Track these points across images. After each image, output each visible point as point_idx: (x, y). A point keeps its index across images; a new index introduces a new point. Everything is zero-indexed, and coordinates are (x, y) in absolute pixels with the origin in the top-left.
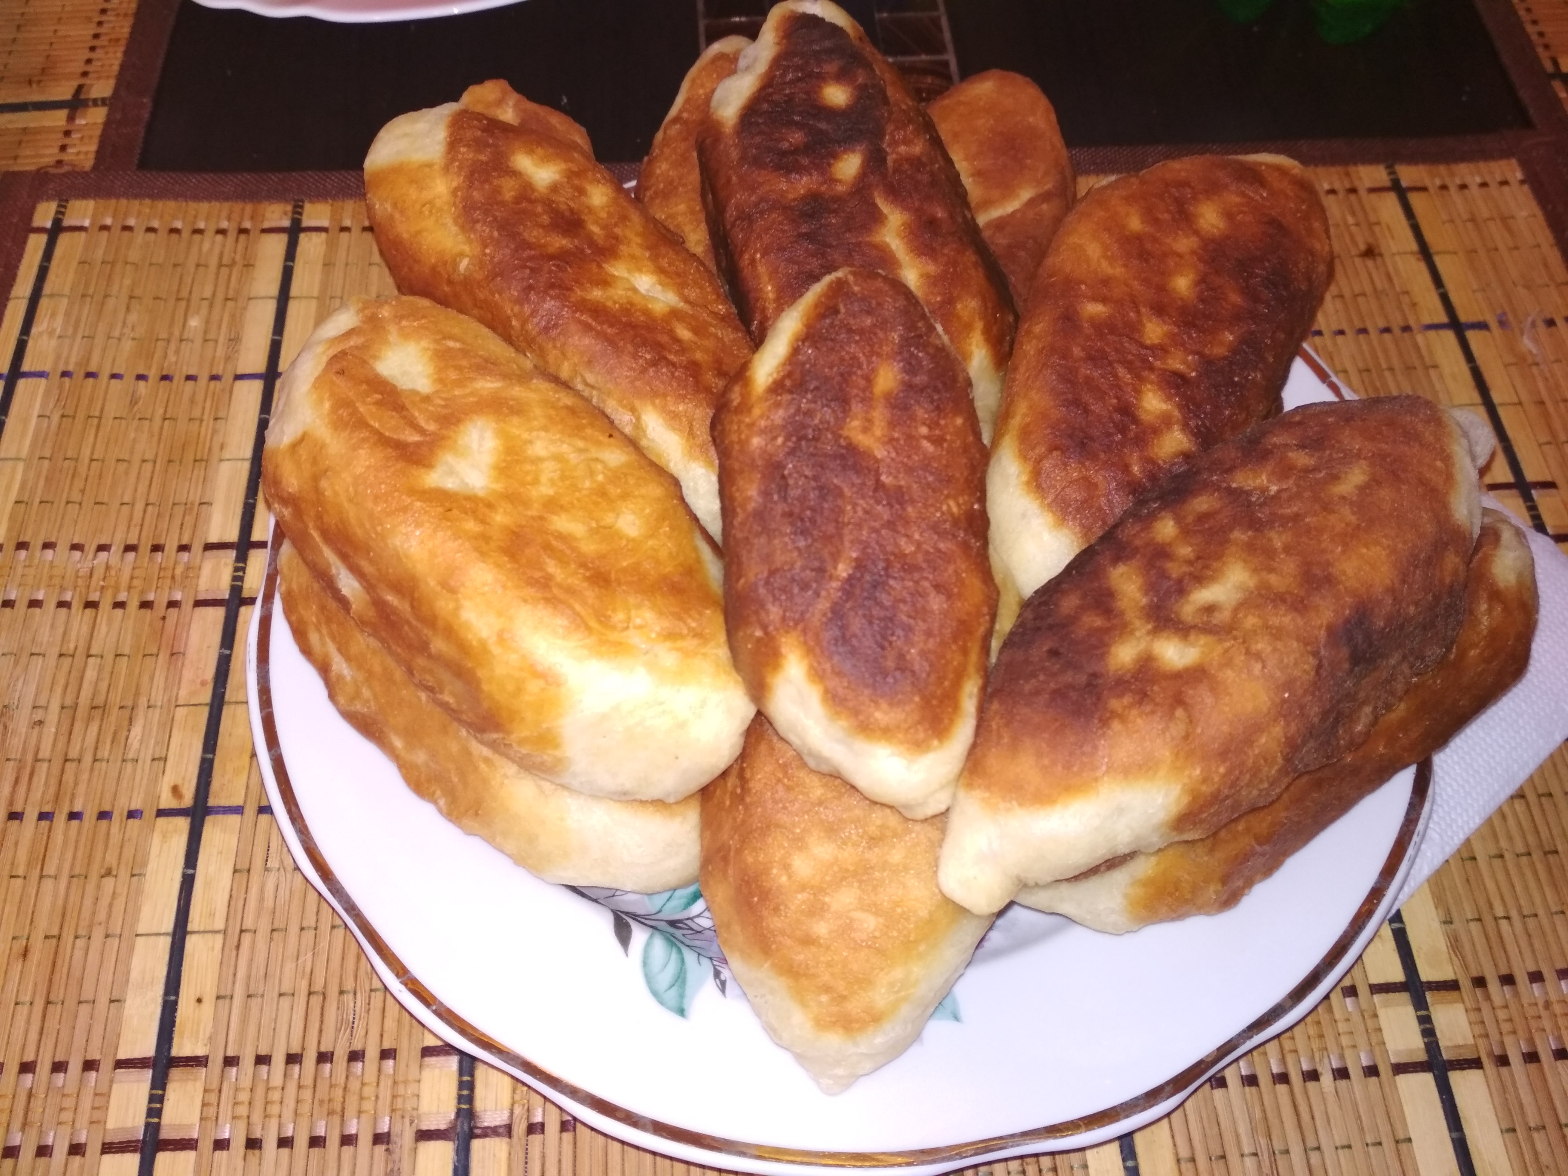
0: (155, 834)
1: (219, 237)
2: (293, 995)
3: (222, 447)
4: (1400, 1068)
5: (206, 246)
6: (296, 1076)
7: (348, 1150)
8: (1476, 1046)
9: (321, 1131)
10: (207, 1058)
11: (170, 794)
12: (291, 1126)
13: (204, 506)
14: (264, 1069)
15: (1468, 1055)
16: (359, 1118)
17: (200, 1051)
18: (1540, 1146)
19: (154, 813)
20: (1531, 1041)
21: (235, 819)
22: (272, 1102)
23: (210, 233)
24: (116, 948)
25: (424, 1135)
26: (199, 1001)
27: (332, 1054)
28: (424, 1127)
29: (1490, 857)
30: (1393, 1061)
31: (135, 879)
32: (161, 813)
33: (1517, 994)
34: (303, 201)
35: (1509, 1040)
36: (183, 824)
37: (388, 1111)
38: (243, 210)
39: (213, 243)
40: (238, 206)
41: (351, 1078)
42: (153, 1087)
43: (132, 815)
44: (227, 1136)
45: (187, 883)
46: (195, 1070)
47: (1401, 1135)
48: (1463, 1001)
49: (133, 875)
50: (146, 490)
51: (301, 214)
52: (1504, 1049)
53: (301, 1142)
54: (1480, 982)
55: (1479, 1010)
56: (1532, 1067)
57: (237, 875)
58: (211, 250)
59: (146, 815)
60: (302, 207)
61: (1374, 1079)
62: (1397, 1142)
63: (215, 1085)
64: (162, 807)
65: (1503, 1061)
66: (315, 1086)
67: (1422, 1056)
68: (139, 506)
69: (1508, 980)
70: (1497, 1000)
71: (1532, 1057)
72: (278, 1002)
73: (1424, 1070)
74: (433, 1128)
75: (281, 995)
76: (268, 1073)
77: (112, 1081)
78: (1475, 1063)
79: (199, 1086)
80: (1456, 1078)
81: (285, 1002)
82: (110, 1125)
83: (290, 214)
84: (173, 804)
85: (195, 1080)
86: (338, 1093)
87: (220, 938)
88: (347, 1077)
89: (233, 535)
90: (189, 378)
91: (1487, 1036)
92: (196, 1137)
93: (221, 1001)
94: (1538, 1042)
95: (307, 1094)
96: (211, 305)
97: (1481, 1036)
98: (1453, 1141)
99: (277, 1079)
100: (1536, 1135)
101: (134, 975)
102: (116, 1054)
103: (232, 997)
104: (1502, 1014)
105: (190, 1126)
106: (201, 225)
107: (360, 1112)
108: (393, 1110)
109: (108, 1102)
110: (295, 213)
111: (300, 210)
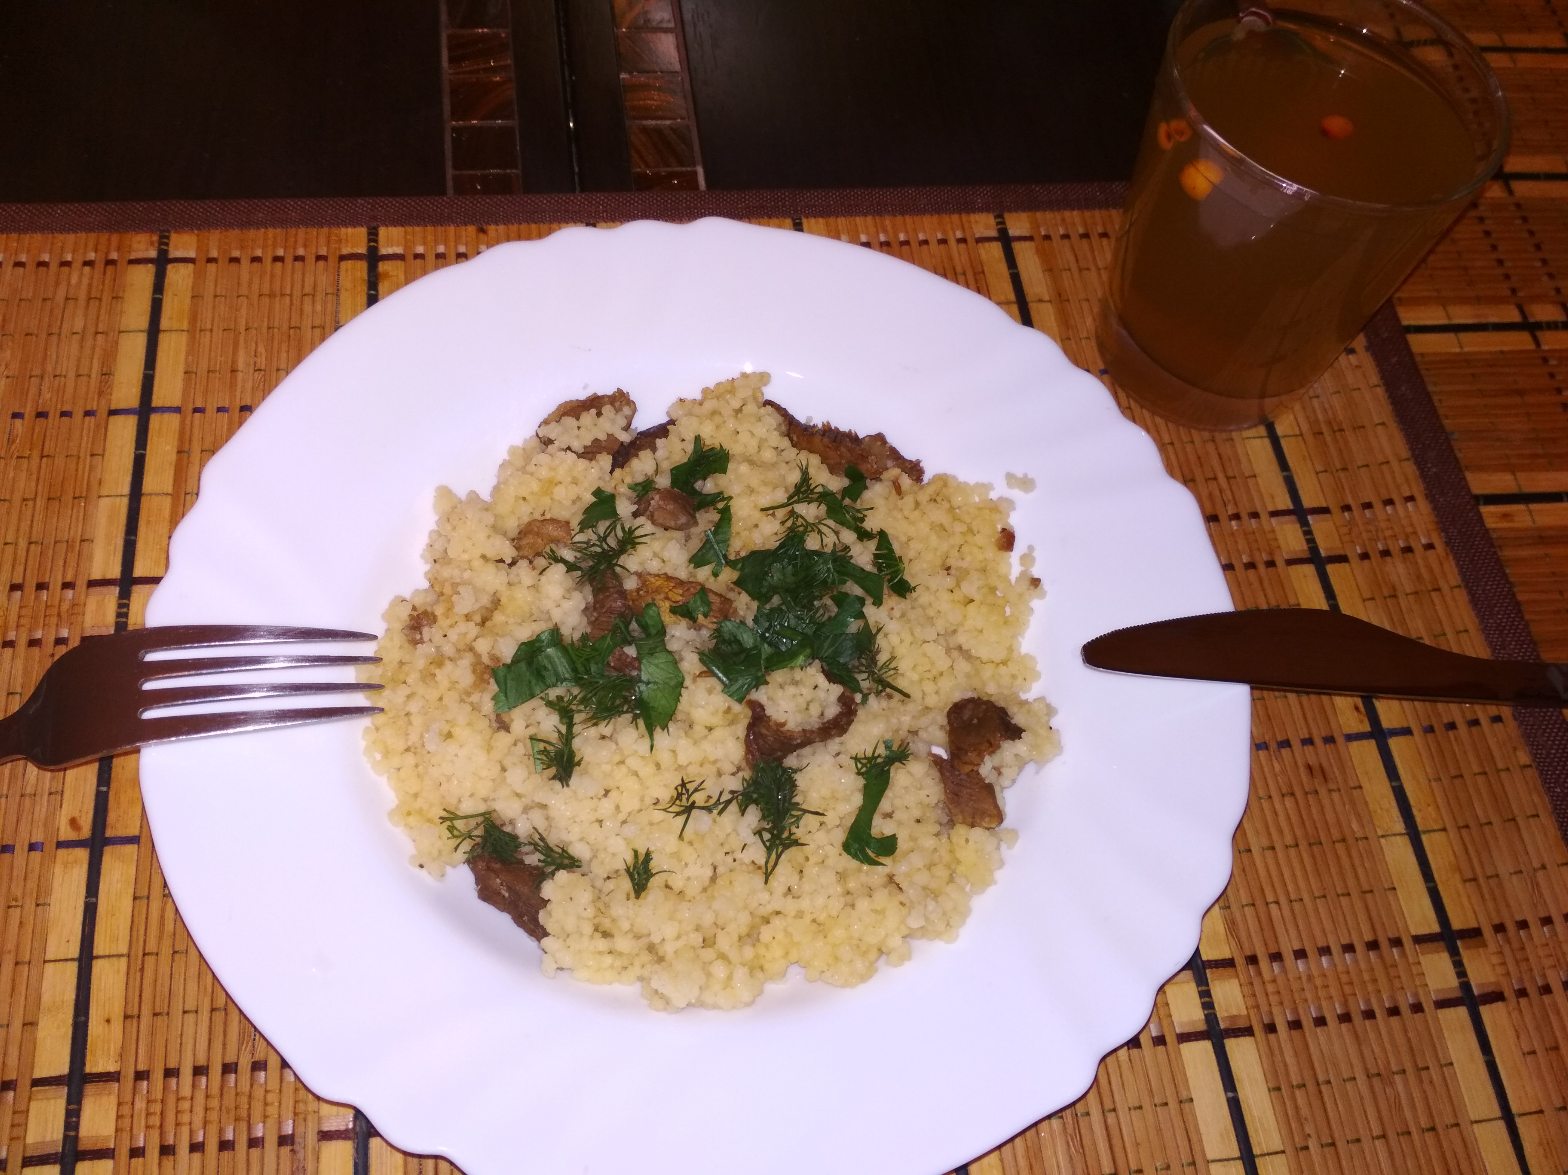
0: (57, 865)
1: (87, 269)
2: (197, 1012)
3: (100, 482)
4: (1184, 1038)
5: (74, 279)
6: (204, 1087)
7: (255, 1152)
8: (1248, 1015)
9: (229, 1136)
10: (119, 1073)
11: (68, 827)
12: (201, 1133)
13: (86, 543)
14: (173, 1081)
15: (1242, 1024)
16: (264, 1122)
17: (112, 1068)
18: (1301, 1101)
19: (54, 846)
20: (1295, 1010)
21: (132, 849)
22: (181, 1112)
23: (77, 265)
24: (26, 974)
25: (326, 1136)
26: (108, 1021)
27: (236, 1064)
28: (325, 1129)
29: (1263, 849)
30: (1178, 1031)
31: (40, 908)
32: (60, 845)
33: (1284, 970)
34: (169, 232)
35: (1276, 1010)
36: (83, 855)
37: (291, 1115)
38: (109, 240)
39: (81, 275)
40: (104, 237)
41: (255, 1087)
42: (69, 1102)
43: (32, 847)
44: (141, 1144)
45: (90, 912)
46: (108, 1085)
47: (1184, 1095)
48: (1238, 977)
49: (37, 905)
50: (27, 529)
51: (167, 244)
52: (1273, 1019)
53: (212, 1147)
54: (1252, 960)
55: (1252, 984)
56: (1295, 1033)
57: (137, 902)
58: (80, 282)
59: (47, 847)
60: (168, 237)
61: (1161, 1048)
62: (1181, 1102)
63: (128, 1097)
64: (62, 838)
65: (1271, 1028)
66: (221, 1095)
67: (1202, 1027)
68: (23, 543)
69: (1276, 957)
70: (1267, 976)
71: (1296, 1025)
72: (183, 1018)
73: (1204, 1039)
74: (333, 1129)
75: (185, 1012)
76: (178, 1084)
77: (30, 1099)
78: (1248, 1031)
79: (113, 1100)
80: (1230, 1044)
81: (190, 1018)
82: (31, 1139)
83: (156, 245)
84: (72, 836)
85: (109, 1094)
86: (245, 1100)
87: (124, 961)
88: (252, 1086)
89: (115, 572)
90: (64, 414)
91: (1257, 1007)
92: (112, 1146)
93: (129, 1021)
94: (1301, 1011)
95: (215, 1103)
96: (83, 338)
97: (1253, 1007)
98: (1228, 1100)
99: (186, 1091)
100: (1297, 1092)
101: (46, 998)
102: (32, 1074)
103: (139, 1016)
104: (1270, 988)
105: (107, 1138)
106: (69, 258)
107: (265, 1117)
108: (296, 1114)
109: (27, 1119)
110: (161, 243)
111: (166, 240)
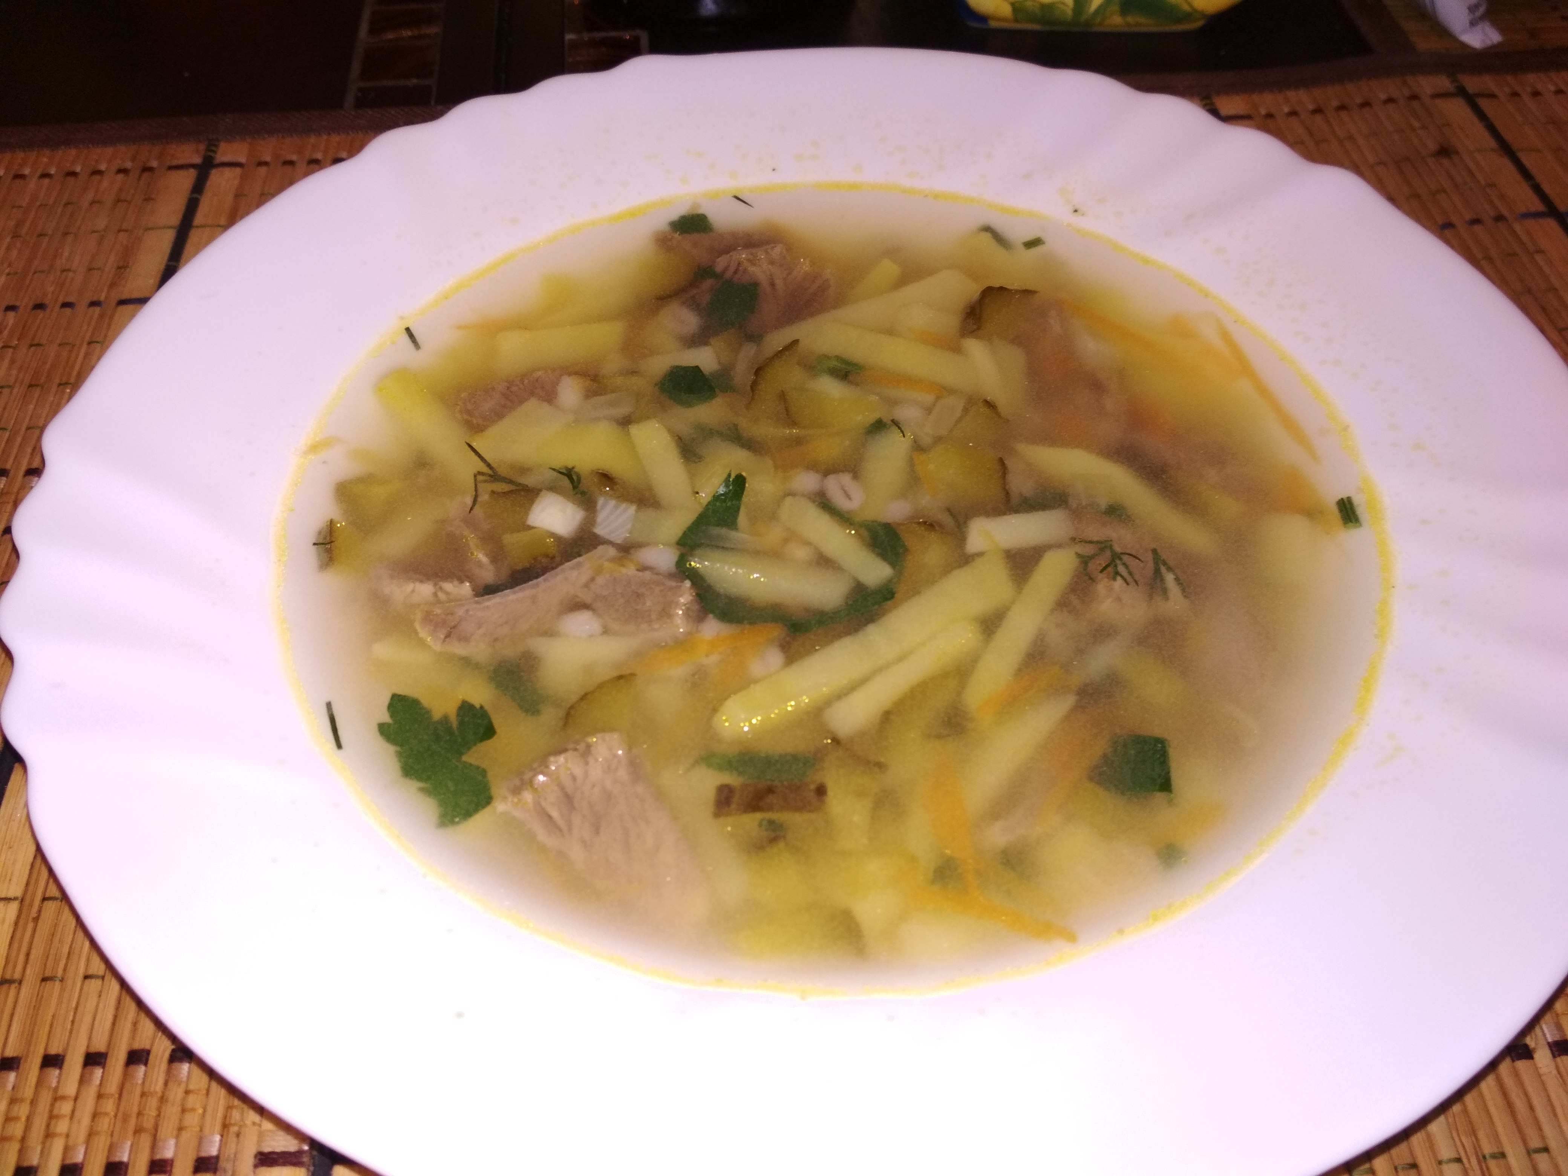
1: (120, 176)
5: (104, 185)
6: (96, 1082)
9: (122, 1156)
12: (81, 1150)
14: (54, 1073)
16: (177, 1137)
22: (57, 1117)
23: (110, 174)
25: (268, 1160)
27: (148, 1052)
28: (267, 1150)
34: (218, 141)
37: (218, 1127)
38: (150, 151)
39: (113, 182)
40: (145, 148)
41: (171, 1085)
51: (214, 151)
58: (109, 188)
60: (216, 146)
66: (121, 1095)
72: (82, 987)
74: (280, 1149)
75: (86, 977)
76: (59, 1078)
81: (94, 988)
83: (202, 152)
86: (153, 1103)
87: (14, 907)
88: (166, 1084)
90: (65, 305)
95: (109, 1106)
96: (103, 236)
99: (70, 1088)
103: (20, 982)
106: (103, 167)
107: (180, 1129)
108: (225, 1126)
110: (208, 150)
111: (214, 148)
